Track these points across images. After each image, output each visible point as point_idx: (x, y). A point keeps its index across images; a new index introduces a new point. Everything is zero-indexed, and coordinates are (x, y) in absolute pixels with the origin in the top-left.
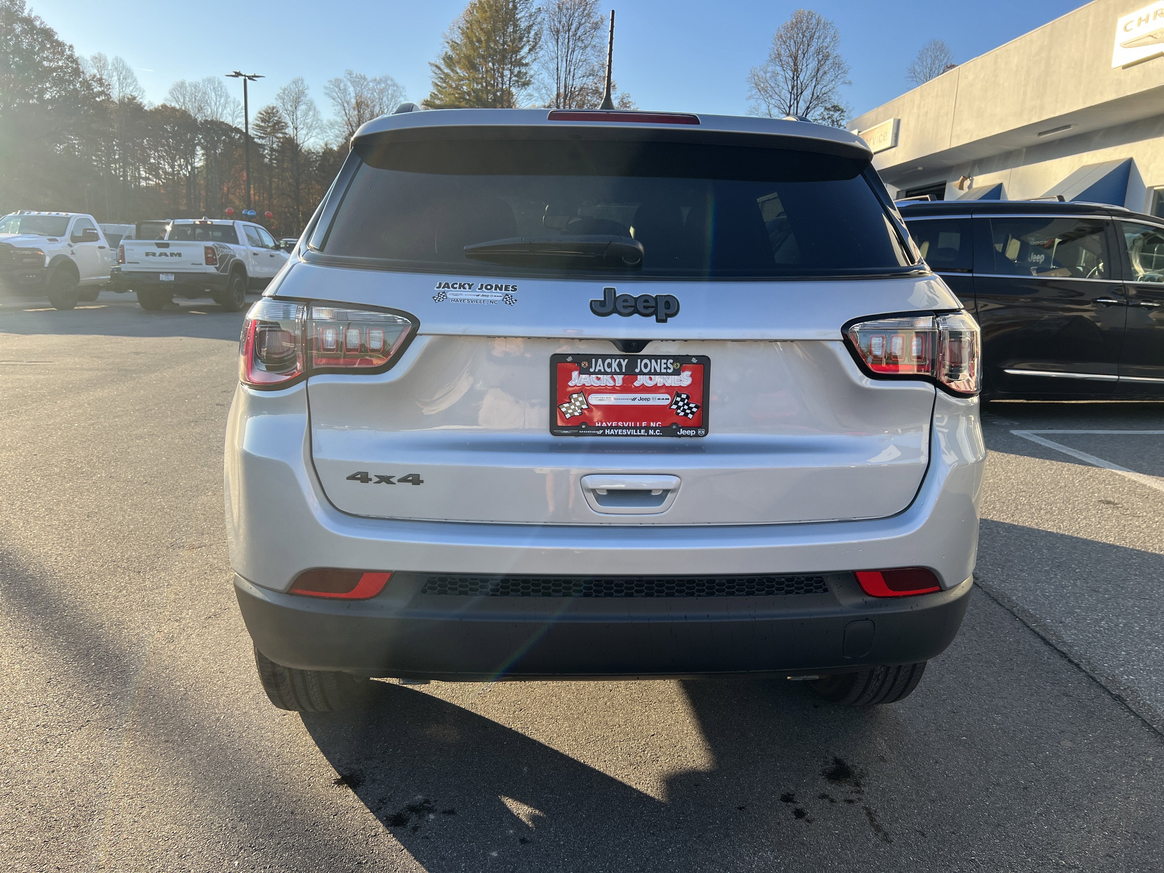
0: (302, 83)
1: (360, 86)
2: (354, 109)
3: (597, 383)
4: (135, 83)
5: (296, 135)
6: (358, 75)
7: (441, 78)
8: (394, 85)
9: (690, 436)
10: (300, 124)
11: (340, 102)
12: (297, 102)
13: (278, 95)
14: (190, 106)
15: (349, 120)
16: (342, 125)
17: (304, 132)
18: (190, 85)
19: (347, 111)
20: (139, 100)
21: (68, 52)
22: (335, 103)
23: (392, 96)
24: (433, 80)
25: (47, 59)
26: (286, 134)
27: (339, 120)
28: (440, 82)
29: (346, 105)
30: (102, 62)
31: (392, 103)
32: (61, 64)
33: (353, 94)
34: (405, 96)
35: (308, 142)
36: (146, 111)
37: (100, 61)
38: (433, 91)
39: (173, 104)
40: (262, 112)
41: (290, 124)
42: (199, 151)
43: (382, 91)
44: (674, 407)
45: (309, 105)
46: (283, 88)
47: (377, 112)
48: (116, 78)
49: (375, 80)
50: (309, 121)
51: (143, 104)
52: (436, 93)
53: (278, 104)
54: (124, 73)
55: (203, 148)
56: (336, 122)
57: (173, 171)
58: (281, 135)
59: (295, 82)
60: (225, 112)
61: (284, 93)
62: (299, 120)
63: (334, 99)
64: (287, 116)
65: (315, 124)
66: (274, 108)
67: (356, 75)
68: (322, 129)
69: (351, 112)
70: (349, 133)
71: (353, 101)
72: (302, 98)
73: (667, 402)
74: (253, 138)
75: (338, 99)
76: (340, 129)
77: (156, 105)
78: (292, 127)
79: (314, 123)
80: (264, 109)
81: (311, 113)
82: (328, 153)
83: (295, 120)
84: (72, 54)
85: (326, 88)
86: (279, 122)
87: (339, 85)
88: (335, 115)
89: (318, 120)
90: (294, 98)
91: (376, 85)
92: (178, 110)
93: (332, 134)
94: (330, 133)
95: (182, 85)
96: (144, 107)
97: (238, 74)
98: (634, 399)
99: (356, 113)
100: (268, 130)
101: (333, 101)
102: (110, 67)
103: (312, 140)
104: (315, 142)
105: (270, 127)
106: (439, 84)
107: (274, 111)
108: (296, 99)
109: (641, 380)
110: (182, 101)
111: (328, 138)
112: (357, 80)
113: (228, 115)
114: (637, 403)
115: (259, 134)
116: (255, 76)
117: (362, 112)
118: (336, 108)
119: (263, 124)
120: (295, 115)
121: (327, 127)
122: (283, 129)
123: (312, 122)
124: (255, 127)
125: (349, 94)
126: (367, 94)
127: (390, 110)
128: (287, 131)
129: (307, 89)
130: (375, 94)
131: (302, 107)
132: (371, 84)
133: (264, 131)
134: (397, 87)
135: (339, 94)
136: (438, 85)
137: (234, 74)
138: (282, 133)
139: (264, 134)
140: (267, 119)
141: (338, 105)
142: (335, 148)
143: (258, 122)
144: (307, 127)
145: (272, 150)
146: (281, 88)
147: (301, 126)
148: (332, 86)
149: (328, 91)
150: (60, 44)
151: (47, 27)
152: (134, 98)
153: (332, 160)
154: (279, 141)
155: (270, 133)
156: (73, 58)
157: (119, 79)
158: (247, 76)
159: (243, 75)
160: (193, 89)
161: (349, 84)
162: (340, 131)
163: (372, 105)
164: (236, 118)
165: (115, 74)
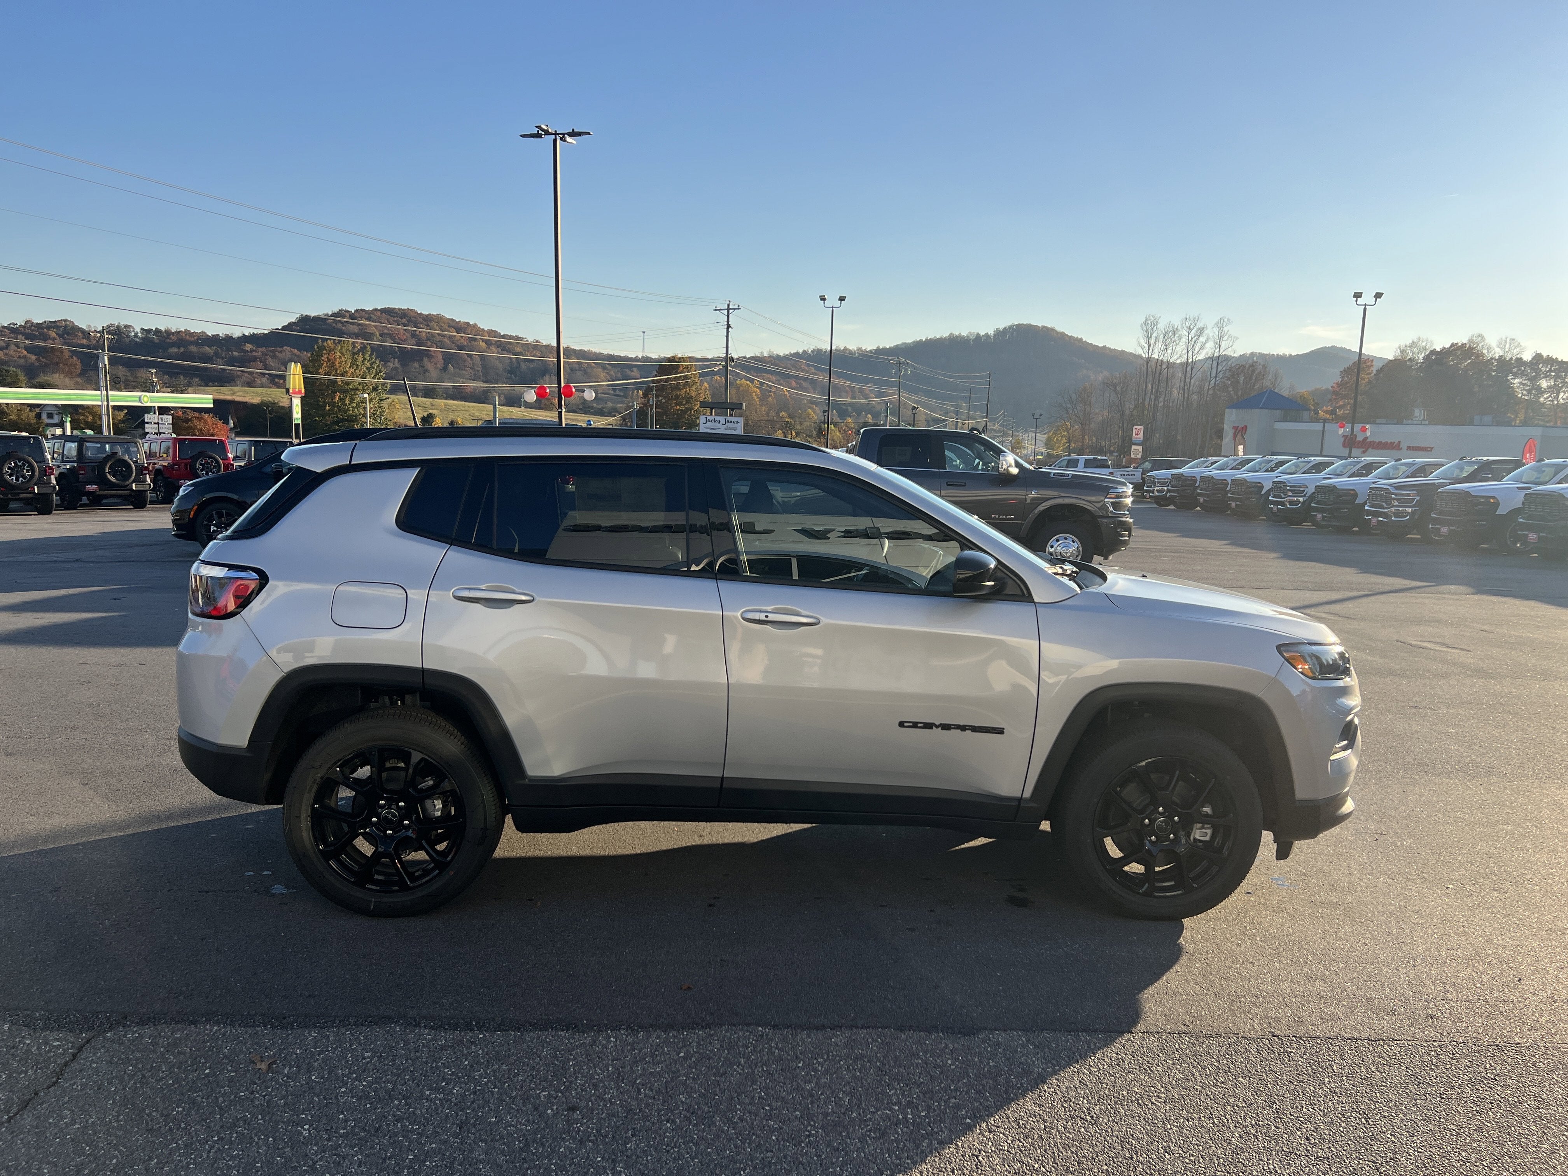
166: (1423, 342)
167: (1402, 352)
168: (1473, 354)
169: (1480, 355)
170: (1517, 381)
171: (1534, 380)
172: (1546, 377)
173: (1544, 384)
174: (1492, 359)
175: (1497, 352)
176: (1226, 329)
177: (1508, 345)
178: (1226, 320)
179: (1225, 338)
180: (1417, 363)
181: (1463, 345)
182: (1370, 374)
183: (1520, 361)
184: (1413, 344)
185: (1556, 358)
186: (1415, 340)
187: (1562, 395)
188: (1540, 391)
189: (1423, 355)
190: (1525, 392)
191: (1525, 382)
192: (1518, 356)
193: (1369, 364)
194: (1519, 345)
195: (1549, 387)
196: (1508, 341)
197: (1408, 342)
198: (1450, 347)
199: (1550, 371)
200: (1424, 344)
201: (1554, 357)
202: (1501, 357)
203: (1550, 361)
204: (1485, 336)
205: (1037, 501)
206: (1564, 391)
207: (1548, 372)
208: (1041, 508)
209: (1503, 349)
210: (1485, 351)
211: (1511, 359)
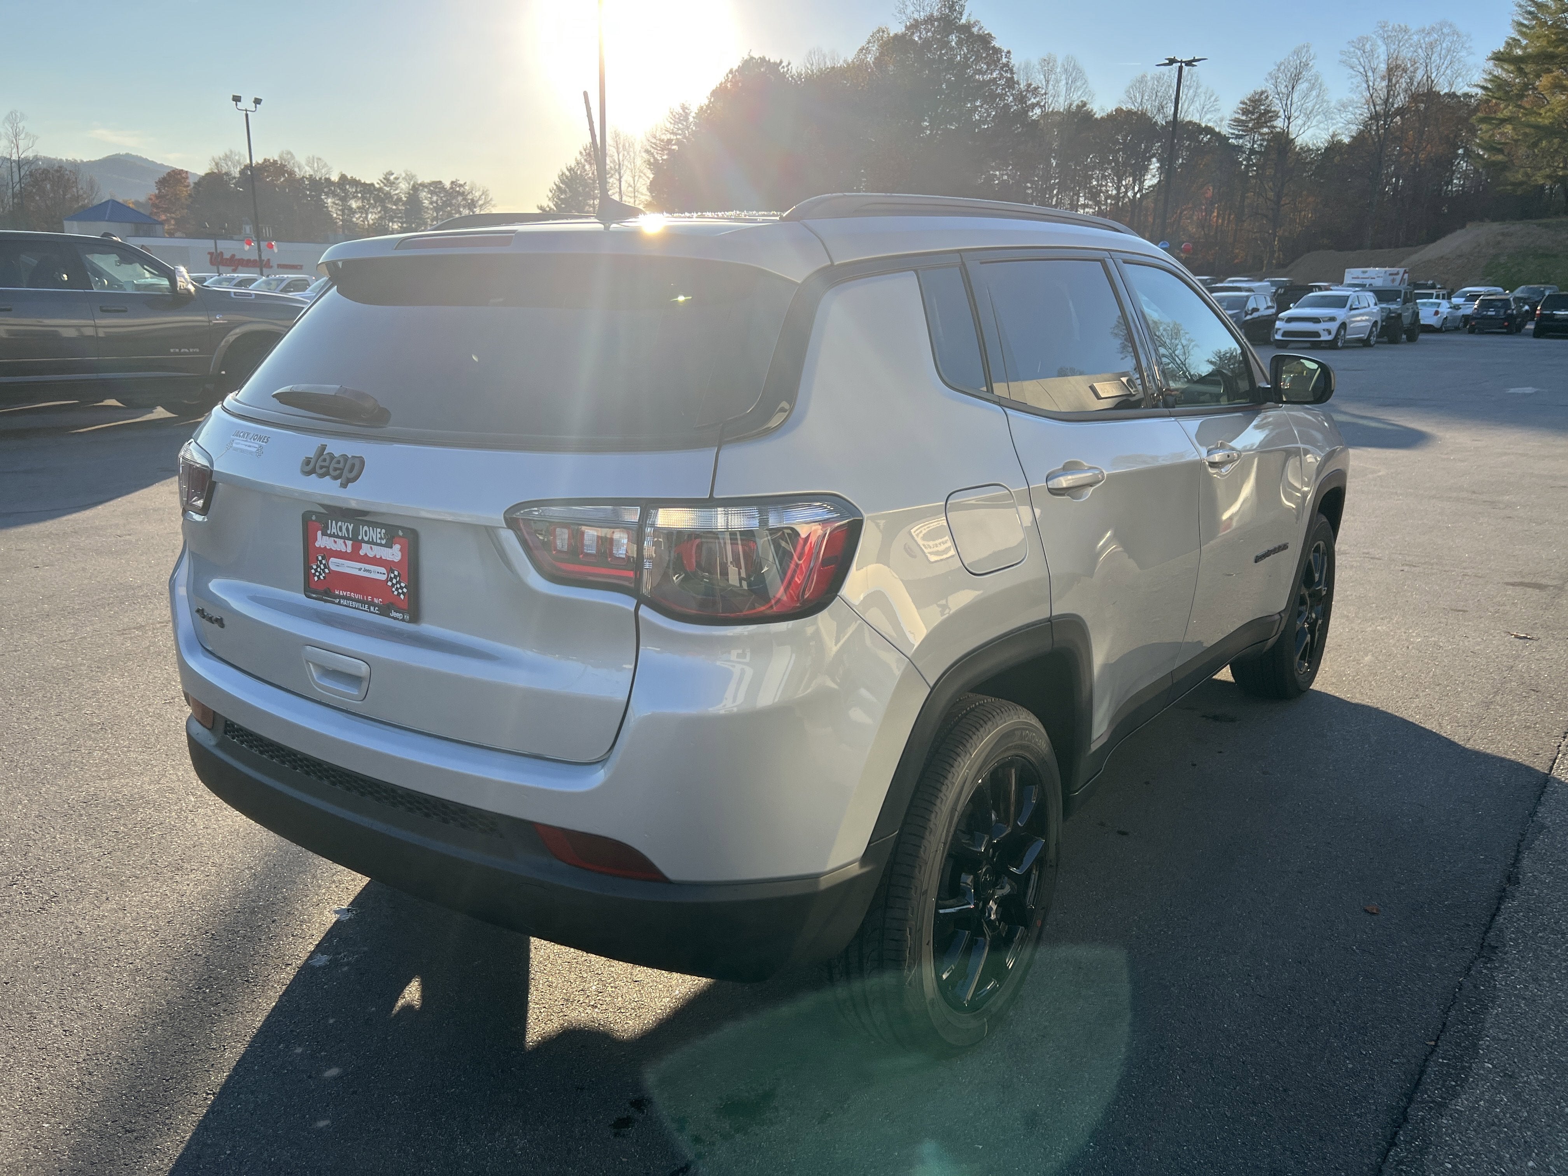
0: (1307, 51)
1: (1397, 43)
2: (1383, 78)
3: (334, 547)
4: (1085, 86)
5: (1288, 127)
6: (1396, 26)
7: (1530, 13)
8: (1455, 32)
9: (397, 619)
10: (1295, 112)
11: (1362, 70)
12: (1295, 79)
13: (1270, 74)
14: (1149, 106)
15: (1372, 96)
16: (1359, 105)
17: (1300, 122)
18: (1152, 78)
19: (1371, 84)
20: (1089, 107)
21: (1004, 60)
22: (1354, 73)
23: (1449, 51)
24: (1516, 18)
25: (980, 72)
26: (1274, 127)
27: (1355, 97)
28: (1526, 19)
29: (1370, 74)
30: (1051, 64)
31: (1446, 62)
32: (995, 76)
33: (1383, 57)
34: (1470, 47)
35: (1302, 136)
36: (1096, 119)
37: (1048, 63)
38: (1512, 36)
39: (1130, 106)
40: (1246, 101)
41: (1281, 113)
42: (1155, 165)
43: (1431, 46)
44: (390, 584)
45: (1313, 81)
46: (1278, 63)
47: (1420, 78)
48: (1064, 82)
49: (1423, 31)
50: (1310, 105)
51: (1094, 111)
52: (1518, 37)
53: (1269, 87)
54: (1074, 74)
55: (1158, 161)
56: (1352, 101)
57: (1118, 193)
58: (1265, 130)
59: (1297, 52)
60: (1192, 108)
61: (1279, 70)
62: (1294, 106)
63: (1352, 68)
64: (1278, 102)
65: (1319, 108)
66: (1262, 93)
67: (1393, 28)
68: (1327, 115)
69: (1376, 83)
70: (1369, 115)
71: (1383, 67)
72: (1304, 73)
73: (384, 577)
74: (1229, 138)
75: (1358, 67)
76: (1356, 110)
77: (1109, 111)
78: (1283, 117)
79: (1318, 106)
80: (1249, 96)
81: (1314, 93)
82: (1334, 147)
83: (1289, 107)
84: (1008, 62)
85: (1342, 53)
86: (1267, 112)
87: (1364, 45)
88: (1352, 90)
89: (1323, 101)
90: (1293, 75)
91: (1424, 39)
92: (1135, 113)
93: (1342, 120)
94: (1340, 119)
95: (1142, 80)
96: (1095, 114)
97: (1172, 61)
98: (360, 569)
99: (1384, 84)
100: (1250, 125)
101: (1351, 71)
102: (1058, 70)
103: (1309, 133)
104: (1314, 135)
105: (1254, 120)
106: (1526, 22)
107: (1263, 97)
108: (1295, 76)
109: (365, 550)
110: (1139, 101)
111: (1335, 127)
112: (1394, 33)
113: (1195, 111)
114: (362, 574)
115: (1236, 132)
116: (1195, 60)
117: (1394, 81)
118: (1353, 80)
119: (1244, 118)
120: (1290, 99)
121: (1335, 110)
122: (1271, 121)
123: (1314, 106)
124: (1231, 122)
125: (1378, 57)
126: (1406, 53)
127: (1442, 73)
128: (1275, 123)
129: (1313, 58)
130: (1420, 50)
131: (1302, 86)
132: (1415, 38)
133: (1244, 126)
134: (1458, 36)
135: (1361, 60)
136: (1522, 24)
137: (1167, 62)
138: (1267, 127)
139: (1243, 131)
140: (1251, 109)
141: (1357, 76)
142: (1346, 140)
143: (1237, 116)
144: (1305, 114)
145: (1252, 151)
146: (1275, 63)
147: (1296, 114)
148: (1352, 49)
149: (1344, 58)
150: (997, 51)
151: (986, 32)
152: (1084, 104)
153: (1337, 159)
154: (1263, 140)
155: (1252, 129)
156: (1008, 67)
157: (1067, 84)
158: (1184, 62)
159: (1179, 62)
160: (1156, 82)
161: (1380, 42)
162: (1354, 114)
163: (1412, 69)
164: (1206, 113)
165: (1064, 77)
166: (235, 155)
167: (217, 164)
168: (287, 171)
169: (291, 173)
170: (330, 200)
171: (344, 199)
172: (354, 197)
173: (354, 204)
174: (303, 177)
175: (308, 171)
176: (21, 125)
177: (316, 165)
178: (18, 114)
179: (22, 136)
180: (235, 178)
181: (275, 162)
182: (188, 186)
183: (328, 180)
184: (227, 158)
185: (359, 180)
186: (228, 153)
187: (370, 216)
188: (352, 211)
189: (238, 169)
190: (339, 213)
191: (337, 202)
192: (327, 176)
193: (184, 175)
194: (325, 165)
195: (359, 208)
196: (315, 160)
197: (222, 155)
198: (263, 163)
199: (356, 192)
200: (237, 158)
201: (357, 179)
202: (311, 176)
203: (355, 183)
204: (294, 154)
205: (226, 329)
206: (371, 212)
207: (354, 193)
208: (231, 337)
209: (312, 167)
210: (296, 170)
211: (320, 179)
